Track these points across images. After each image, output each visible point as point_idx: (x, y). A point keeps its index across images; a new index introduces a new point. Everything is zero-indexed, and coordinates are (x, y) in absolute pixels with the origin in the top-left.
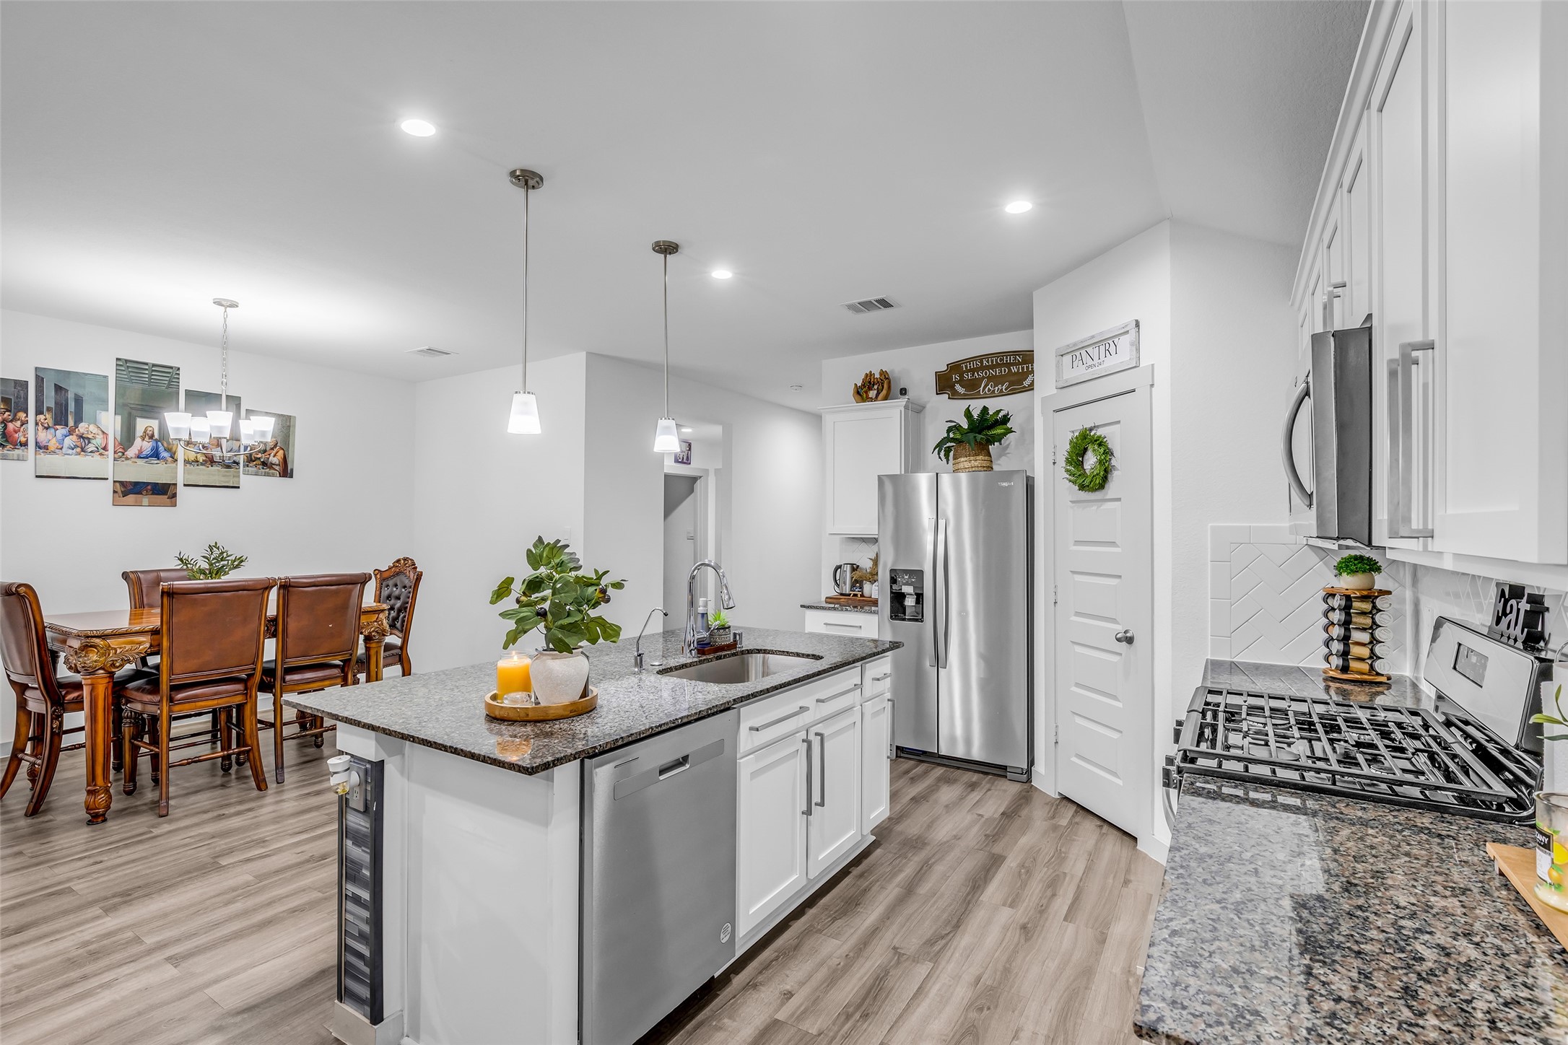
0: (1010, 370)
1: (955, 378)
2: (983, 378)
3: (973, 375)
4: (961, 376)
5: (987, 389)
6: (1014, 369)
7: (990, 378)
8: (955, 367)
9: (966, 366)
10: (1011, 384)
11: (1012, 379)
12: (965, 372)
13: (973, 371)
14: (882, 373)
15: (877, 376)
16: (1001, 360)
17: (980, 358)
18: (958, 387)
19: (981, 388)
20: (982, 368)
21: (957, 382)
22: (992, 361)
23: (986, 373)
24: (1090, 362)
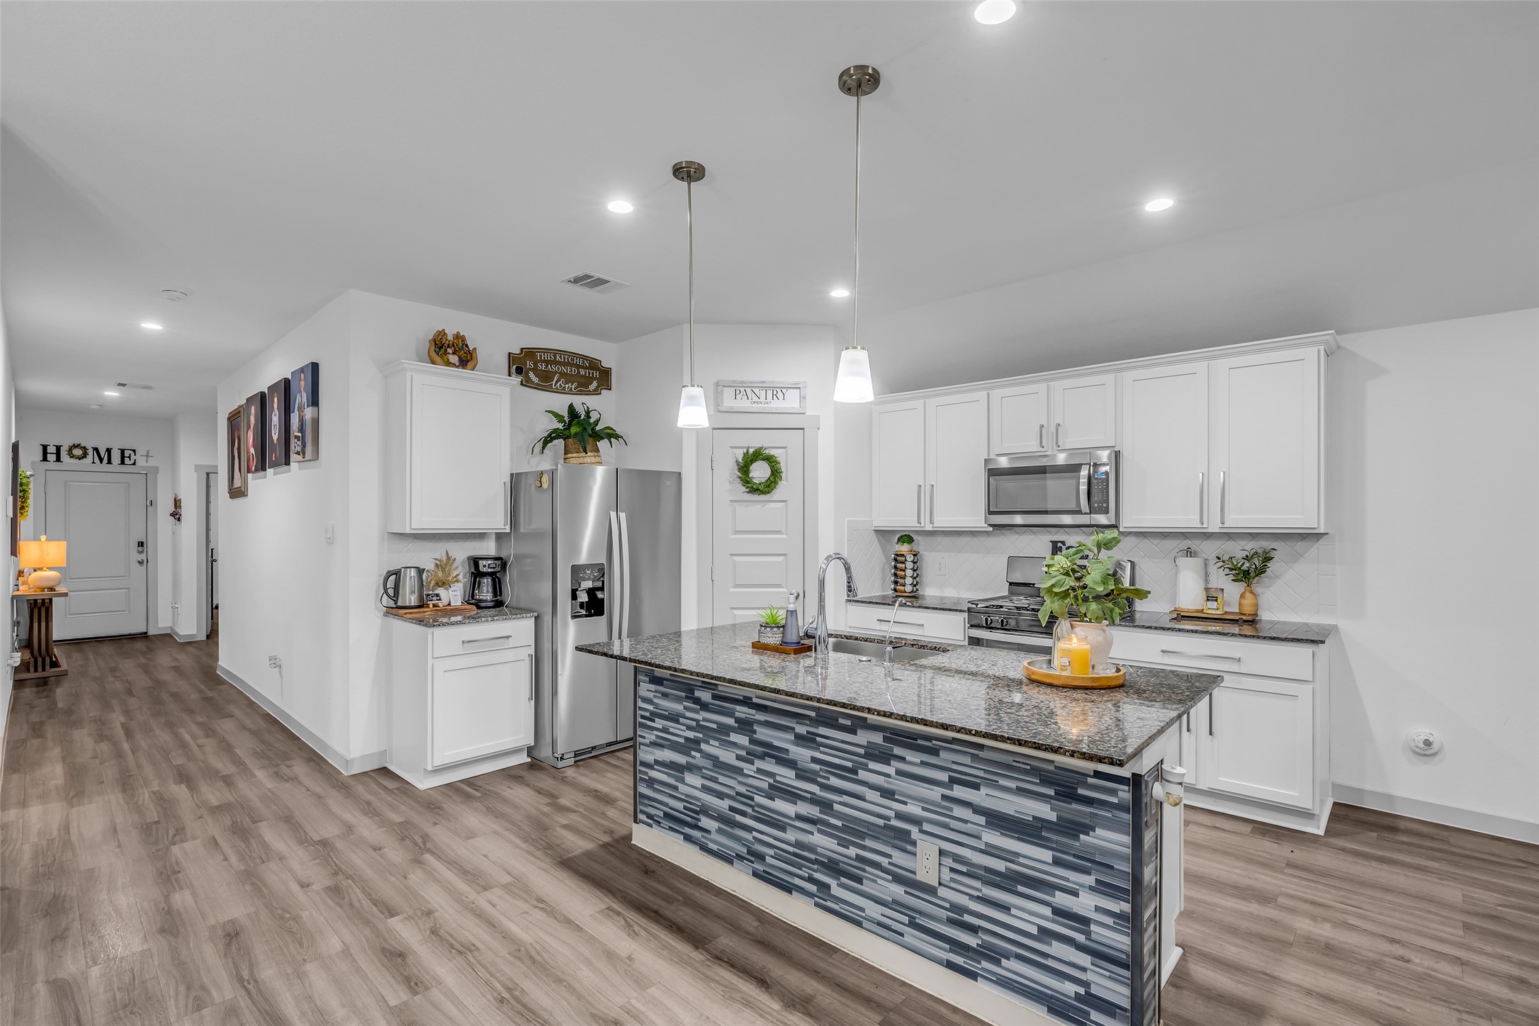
0: (579, 371)
1: (530, 365)
2: (556, 372)
3: (547, 366)
4: (536, 364)
5: (558, 384)
6: (582, 372)
7: (562, 375)
8: (529, 353)
9: (541, 356)
10: (580, 385)
11: (582, 380)
12: (539, 361)
13: (547, 362)
14: (457, 336)
15: (450, 338)
16: (573, 360)
17: (555, 352)
18: (531, 374)
19: (554, 382)
20: (555, 362)
21: (532, 370)
22: (564, 358)
23: (558, 369)
24: (756, 399)
